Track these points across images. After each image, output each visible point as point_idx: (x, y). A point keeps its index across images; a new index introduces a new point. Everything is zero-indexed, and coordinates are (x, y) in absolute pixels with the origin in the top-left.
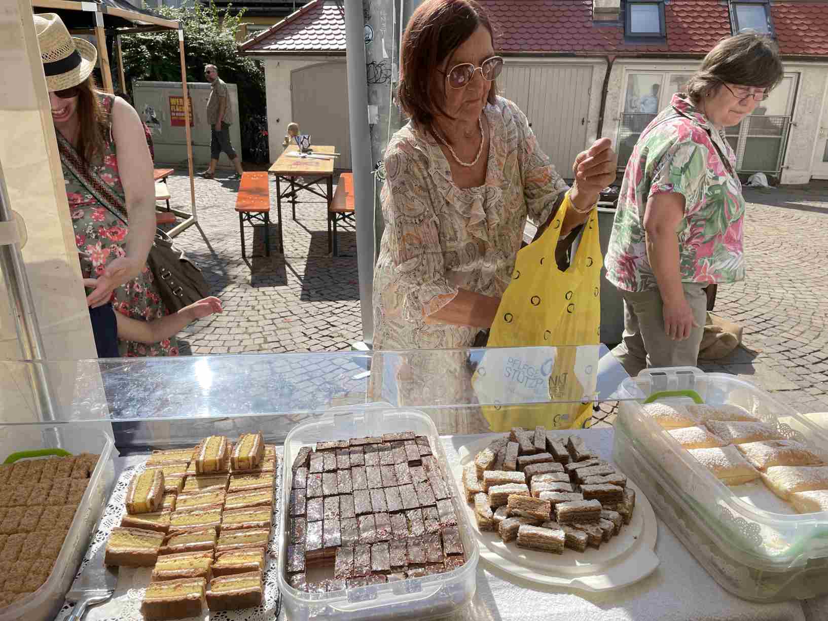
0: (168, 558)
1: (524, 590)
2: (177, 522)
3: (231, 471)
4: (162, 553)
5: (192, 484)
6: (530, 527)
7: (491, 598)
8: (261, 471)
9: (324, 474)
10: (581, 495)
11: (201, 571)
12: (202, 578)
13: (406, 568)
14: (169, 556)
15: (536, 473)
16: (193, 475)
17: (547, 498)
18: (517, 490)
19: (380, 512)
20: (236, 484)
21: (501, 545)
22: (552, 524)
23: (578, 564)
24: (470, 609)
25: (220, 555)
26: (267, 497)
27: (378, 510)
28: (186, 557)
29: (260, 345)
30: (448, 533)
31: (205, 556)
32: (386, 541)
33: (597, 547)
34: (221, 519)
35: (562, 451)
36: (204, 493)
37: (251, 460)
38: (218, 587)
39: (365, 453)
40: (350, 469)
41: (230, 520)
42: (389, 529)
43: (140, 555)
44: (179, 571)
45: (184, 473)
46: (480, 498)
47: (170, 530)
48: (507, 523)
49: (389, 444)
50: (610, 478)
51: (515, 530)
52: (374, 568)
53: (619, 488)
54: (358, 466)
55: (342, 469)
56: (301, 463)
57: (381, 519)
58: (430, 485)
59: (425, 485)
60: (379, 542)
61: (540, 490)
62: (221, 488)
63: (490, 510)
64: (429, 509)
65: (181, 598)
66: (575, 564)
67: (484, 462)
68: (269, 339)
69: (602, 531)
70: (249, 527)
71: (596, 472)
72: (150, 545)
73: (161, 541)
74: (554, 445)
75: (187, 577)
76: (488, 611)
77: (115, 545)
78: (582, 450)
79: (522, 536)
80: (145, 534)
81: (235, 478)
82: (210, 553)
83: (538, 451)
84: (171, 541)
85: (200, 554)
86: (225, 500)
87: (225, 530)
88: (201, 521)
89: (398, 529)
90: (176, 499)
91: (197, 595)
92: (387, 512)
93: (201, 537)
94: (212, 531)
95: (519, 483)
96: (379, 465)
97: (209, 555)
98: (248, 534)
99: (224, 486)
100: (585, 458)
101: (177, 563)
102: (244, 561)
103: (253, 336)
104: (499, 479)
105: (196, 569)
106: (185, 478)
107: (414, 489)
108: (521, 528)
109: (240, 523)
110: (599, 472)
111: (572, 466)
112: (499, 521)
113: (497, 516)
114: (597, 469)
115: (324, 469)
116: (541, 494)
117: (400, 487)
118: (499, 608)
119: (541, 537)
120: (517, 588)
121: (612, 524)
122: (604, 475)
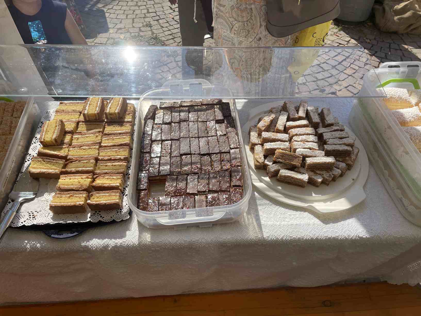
0: (66, 177)
1: (278, 207)
2: (73, 153)
3: (106, 120)
4: (62, 173)
5: (82, 128)
6: (287, 171)
7: (257, 211)
8: (124, 122)
9: (163, 125)
10: (323, 153)
11: (85, 187)
12: (85, 192)
13: (207, 193)
14: (66, 175)
15: (296, 135)
16: (83, 122)
17: (300, 154)
18: (282, 147)
19: (195, 154)
20: (109, 129)
21: (267, 179)
22: (302, 170)
23: (314, 195)
24: (243, 217)
25: (97, 177)
26: (127, 140)
27: (194, 153)
28: (76, 177)
29: (145, 14)
30: (235, 171)
31: (88, 178)
32: (197, 173)
33: (328, 185)
34: (99, 153)
35: (316, 119)
36: (89, 134)
37: (117, 114)
38: (94, 199)
39: (189, 112)
40: (179, 122)
41: (104, 154)
42: (199, 166)
43: (49, 174)
44: (72, 186)
45: (77, 120)
46: (258, 148)
47: (68, 158)
48: (272, 167)
49: (204, 107)
50: (345, 141)
51: (277, 172)
52: (188, 191)
53: (349, 148)
54: (184, 121)
55: (175, 123)
56: (149, 117)
57: (195, 159)
58: (228, 138)
59: (225, 137)
60: (193, 173)
61: (297, 147)
62: (99, 132)
63: (263, 158)
64: (225, 154)
65: (72, 204)
66: (312, 195)
67: (263, 125)
68: (150, 11)
69: (333, 176)
70: (115, 160)
71: (336, 136)
72: (56, 168)
73: (62, 165)
74: (312, 114)
75: (77, 191)
76: (254, 219)
77: (34, 168)
78: (329, 119)
79: (281, 176)
80: (52, 161)
81: (109, 125)
82: (90, 176)
83: (300, 118)
84: (68, 166)
85: (84, 176)
86: (101, 140)
87: (101, 160)
88: (86, 153)
89: (205, 166)
90: (72, 137)
91: (82, 203)
92: (199, 154)
93: (85, 165)
94: (93, 161)
95: (284, 141)
96: (197, 121)
97: (90, 177)
98: (114, 164)
99: (101, 130)
100: (331, 125)
101: (71, 180)
102: (110, 182)
103: (141, 8)
104: (271, 138)
105: (82, 185)
106: (78, 123)
107: (217, 140)
108: (281, 171)
109: (109, 156)
110: (338, 136)
111: (321, 130)
112: (268, 165)
113: (266, 162)
114: (337, 134)
115: (163, 122)
116: (297, 150)
117: (209, 138)
118: (261, 218)
119: (293, 178)
120: (274, 206)
121: (340, 171)
122: (341, 138)
